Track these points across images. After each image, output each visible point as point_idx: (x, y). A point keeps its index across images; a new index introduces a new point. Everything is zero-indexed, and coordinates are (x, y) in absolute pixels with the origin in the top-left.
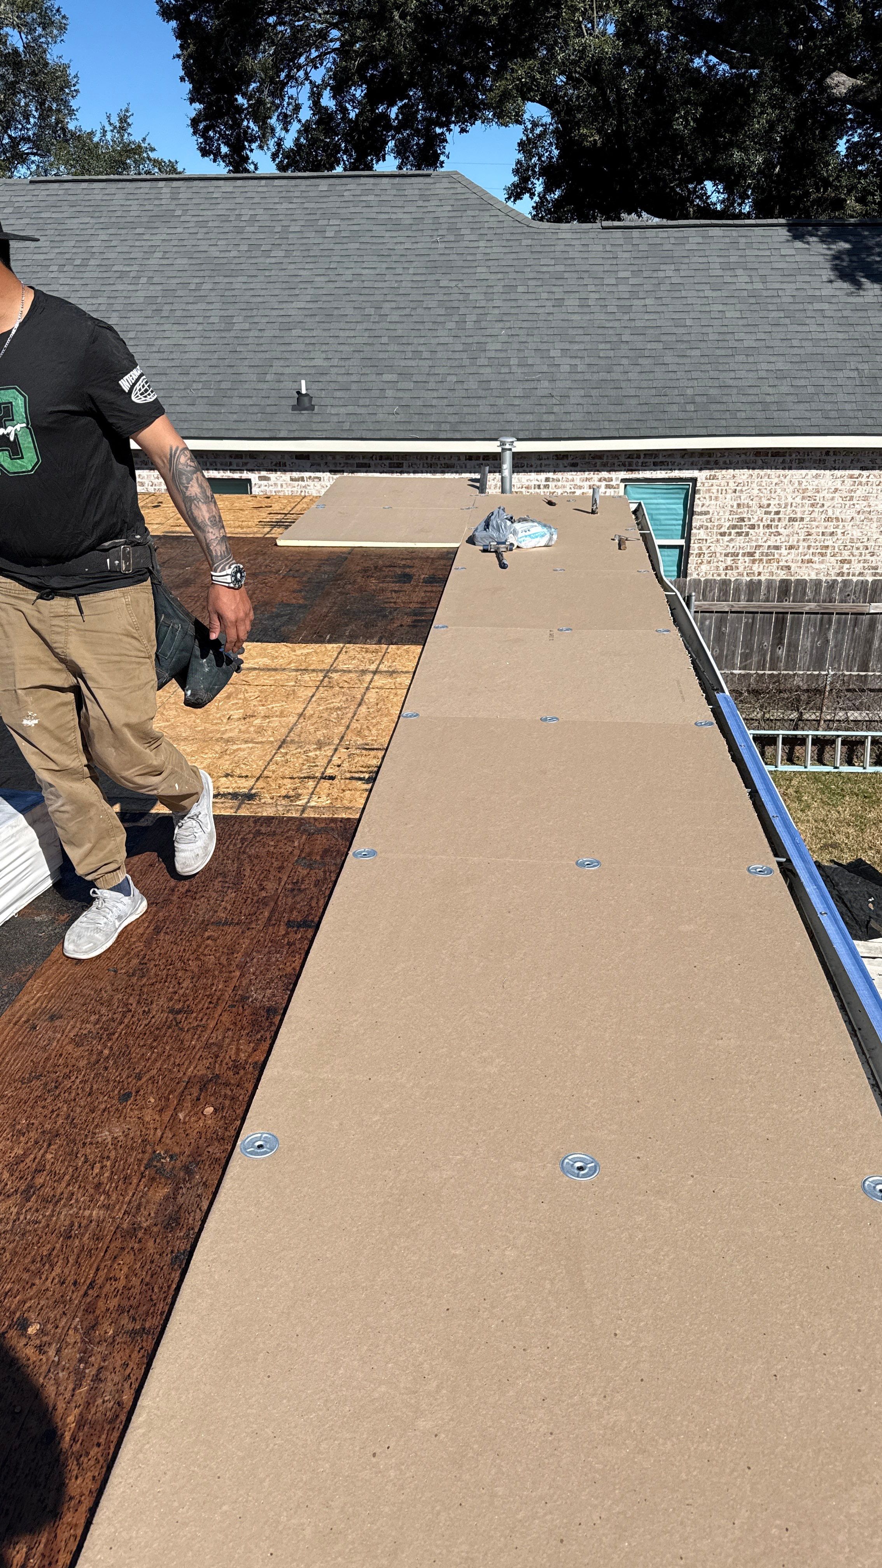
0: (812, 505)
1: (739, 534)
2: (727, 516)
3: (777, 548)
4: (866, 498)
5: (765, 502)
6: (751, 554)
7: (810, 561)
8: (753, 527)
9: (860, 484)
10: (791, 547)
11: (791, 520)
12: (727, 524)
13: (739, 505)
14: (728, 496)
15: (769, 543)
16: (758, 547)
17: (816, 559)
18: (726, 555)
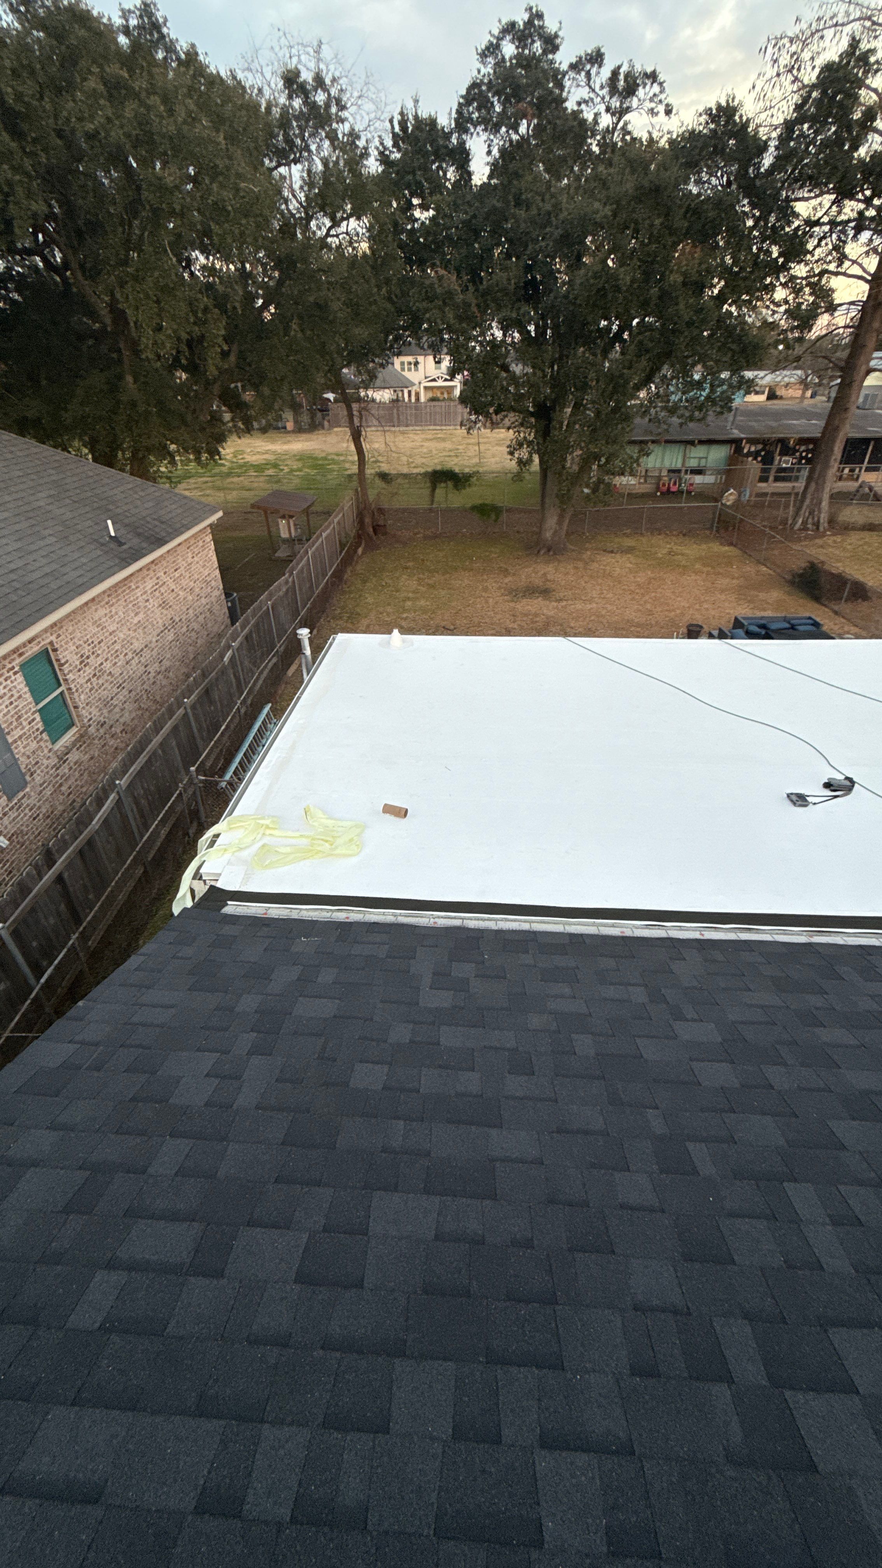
0: (102, 629)
1: (85, 666)
2: (75, 657)
3: (102, 664)
4: (116, 613)
5: (85, 639)
6: (95, 675)
7: (116, 663)
8: (88, 657)
9: (112, 605)
10: (106, 660)
11: (99, 643)
12: (78, 663)
13: (77, 648)
14: (71, 644)
15: (99, 663)
16: (96, 668)
17: (117, 660)
18: (87, 682)
